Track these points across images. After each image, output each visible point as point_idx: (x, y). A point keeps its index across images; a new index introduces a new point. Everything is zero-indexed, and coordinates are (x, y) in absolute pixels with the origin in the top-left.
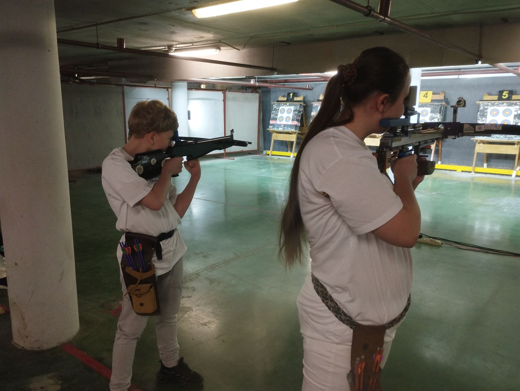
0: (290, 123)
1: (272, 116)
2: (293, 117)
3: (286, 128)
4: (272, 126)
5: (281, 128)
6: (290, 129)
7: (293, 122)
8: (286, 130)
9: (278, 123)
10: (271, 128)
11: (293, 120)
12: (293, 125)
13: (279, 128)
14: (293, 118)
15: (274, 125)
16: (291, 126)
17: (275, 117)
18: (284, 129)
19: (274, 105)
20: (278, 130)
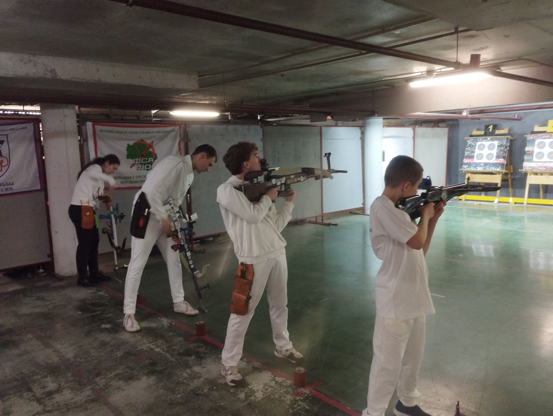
0: (494, 160)
1: (466, 153)
2: (497, 153)
3: (487, 167)
4: (466, 165)
5: (481, 168)
6: (495, 168)
7: (498, 159)
8: (488, 169)
9: (475, 162)
10: (466, 168)
11: (498, 157)
12: (497, 163)
13: (477, 167)
14: (498, 155)
15: (469, 165)
16: (495, 165)
17: (470, 155)
18: (485, 169)
19: (468, 141)
20: (475, 170)
